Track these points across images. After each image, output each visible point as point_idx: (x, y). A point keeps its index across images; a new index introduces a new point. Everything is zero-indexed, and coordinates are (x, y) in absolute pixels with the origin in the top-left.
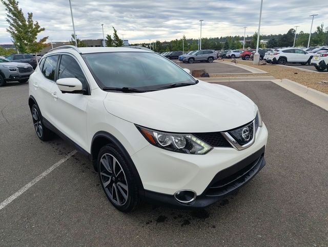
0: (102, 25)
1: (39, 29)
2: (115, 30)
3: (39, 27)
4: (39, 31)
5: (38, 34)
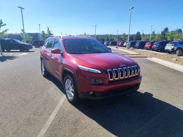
0: (39, 25)
1: (2, 24)
2: (48, 28)
3: (2, 23)
4: (2, 26)
5: (2, 27)
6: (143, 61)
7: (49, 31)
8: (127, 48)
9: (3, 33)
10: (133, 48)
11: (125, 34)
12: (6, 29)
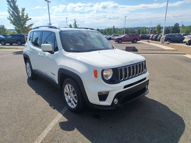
1: (28, 19)
3: (28, 17)
6: (180, 59)
7: (75, 24)
8: (160, 42)
9: (28, 27)
10: (169, 43)
11: (160, 25)
12: (31, 24)
